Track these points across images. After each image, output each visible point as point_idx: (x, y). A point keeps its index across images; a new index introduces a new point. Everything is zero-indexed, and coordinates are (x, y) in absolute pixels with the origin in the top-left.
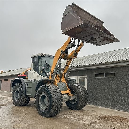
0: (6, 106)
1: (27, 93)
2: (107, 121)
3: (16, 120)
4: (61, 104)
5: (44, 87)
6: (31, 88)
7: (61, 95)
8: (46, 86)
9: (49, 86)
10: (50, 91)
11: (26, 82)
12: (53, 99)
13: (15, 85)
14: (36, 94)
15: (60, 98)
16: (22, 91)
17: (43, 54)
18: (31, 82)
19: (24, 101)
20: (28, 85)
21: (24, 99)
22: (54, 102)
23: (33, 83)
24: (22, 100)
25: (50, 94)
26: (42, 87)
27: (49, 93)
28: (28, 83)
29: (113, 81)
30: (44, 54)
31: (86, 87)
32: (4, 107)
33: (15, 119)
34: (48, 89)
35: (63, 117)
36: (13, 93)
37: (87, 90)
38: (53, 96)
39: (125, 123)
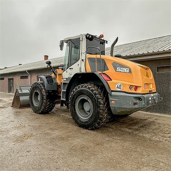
0: (5, 108)
32: (2, 110)
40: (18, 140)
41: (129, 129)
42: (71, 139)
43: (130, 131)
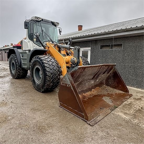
1: (22, 65)
4: (58, 79)
5: (37, 58)
7: (58, 69)
8: (40, 57)
9: (43, 57)
10: (44, 64)
11: (21, 53)
12: (48, 73)
13: (11, 56)
15: (57, 72)
16: (17, 63)
17: (37, 18)
18: (26, 53)
19: (21, 74)
20: (23, 56)
21: (21, 72)
22: (48, 76)
23: (28, 54)
24: (19, 73)
25: (44, 67)
26: (36, 58)
27: (43, 65)
28: (23, 54)
29: (119, 54)
30: (39, 17)
31: (89, 60)
34: (41, 60)
36: (10, 64)
37: (89, 63)
38: (47, 69)
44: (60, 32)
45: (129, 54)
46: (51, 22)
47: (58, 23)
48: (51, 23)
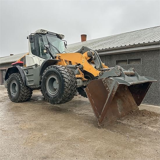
1: (27, 83)
2: (134, 117)
3: (21, 119)
5: (51, 68)
6: (33, 75)
11: (24, 70)
12: (66, 84)
13: (10, 76)
14: (41, 79)
16: (20, 81)
17: (43, 31)
18: (32, 68)
19: (26, 94)
20: (27, 73)
21: (25, 91)
23: (35, 69)
26: (48, 69)
28: (27, 71)
33: (19, 118)
35: (80, 113)
36: (9, 87)
39: (154, 118)
40: (27, 142)
41: (152, 127)
42: (89, 140)
43: (155, 130)
44: (66, 45)
45: (149, 69)
46: (56, 34)
47: (63, 35)
48: (56, 36)
